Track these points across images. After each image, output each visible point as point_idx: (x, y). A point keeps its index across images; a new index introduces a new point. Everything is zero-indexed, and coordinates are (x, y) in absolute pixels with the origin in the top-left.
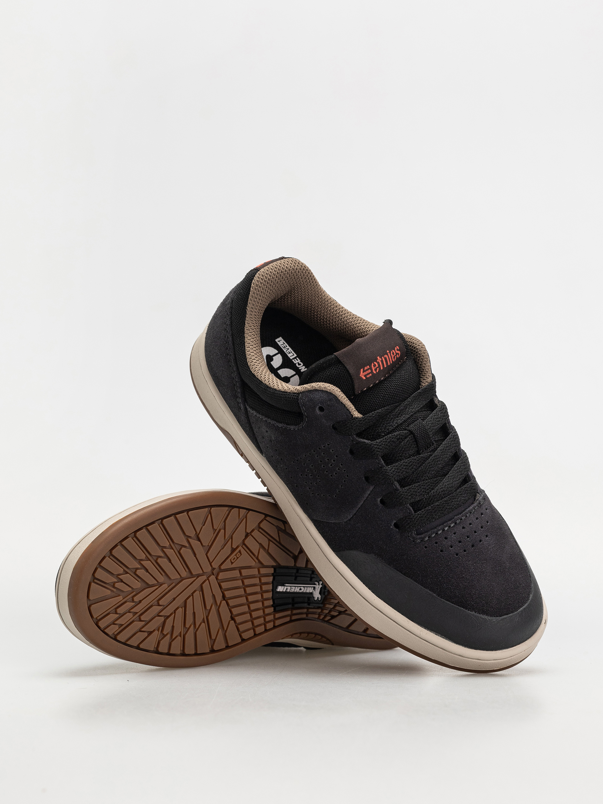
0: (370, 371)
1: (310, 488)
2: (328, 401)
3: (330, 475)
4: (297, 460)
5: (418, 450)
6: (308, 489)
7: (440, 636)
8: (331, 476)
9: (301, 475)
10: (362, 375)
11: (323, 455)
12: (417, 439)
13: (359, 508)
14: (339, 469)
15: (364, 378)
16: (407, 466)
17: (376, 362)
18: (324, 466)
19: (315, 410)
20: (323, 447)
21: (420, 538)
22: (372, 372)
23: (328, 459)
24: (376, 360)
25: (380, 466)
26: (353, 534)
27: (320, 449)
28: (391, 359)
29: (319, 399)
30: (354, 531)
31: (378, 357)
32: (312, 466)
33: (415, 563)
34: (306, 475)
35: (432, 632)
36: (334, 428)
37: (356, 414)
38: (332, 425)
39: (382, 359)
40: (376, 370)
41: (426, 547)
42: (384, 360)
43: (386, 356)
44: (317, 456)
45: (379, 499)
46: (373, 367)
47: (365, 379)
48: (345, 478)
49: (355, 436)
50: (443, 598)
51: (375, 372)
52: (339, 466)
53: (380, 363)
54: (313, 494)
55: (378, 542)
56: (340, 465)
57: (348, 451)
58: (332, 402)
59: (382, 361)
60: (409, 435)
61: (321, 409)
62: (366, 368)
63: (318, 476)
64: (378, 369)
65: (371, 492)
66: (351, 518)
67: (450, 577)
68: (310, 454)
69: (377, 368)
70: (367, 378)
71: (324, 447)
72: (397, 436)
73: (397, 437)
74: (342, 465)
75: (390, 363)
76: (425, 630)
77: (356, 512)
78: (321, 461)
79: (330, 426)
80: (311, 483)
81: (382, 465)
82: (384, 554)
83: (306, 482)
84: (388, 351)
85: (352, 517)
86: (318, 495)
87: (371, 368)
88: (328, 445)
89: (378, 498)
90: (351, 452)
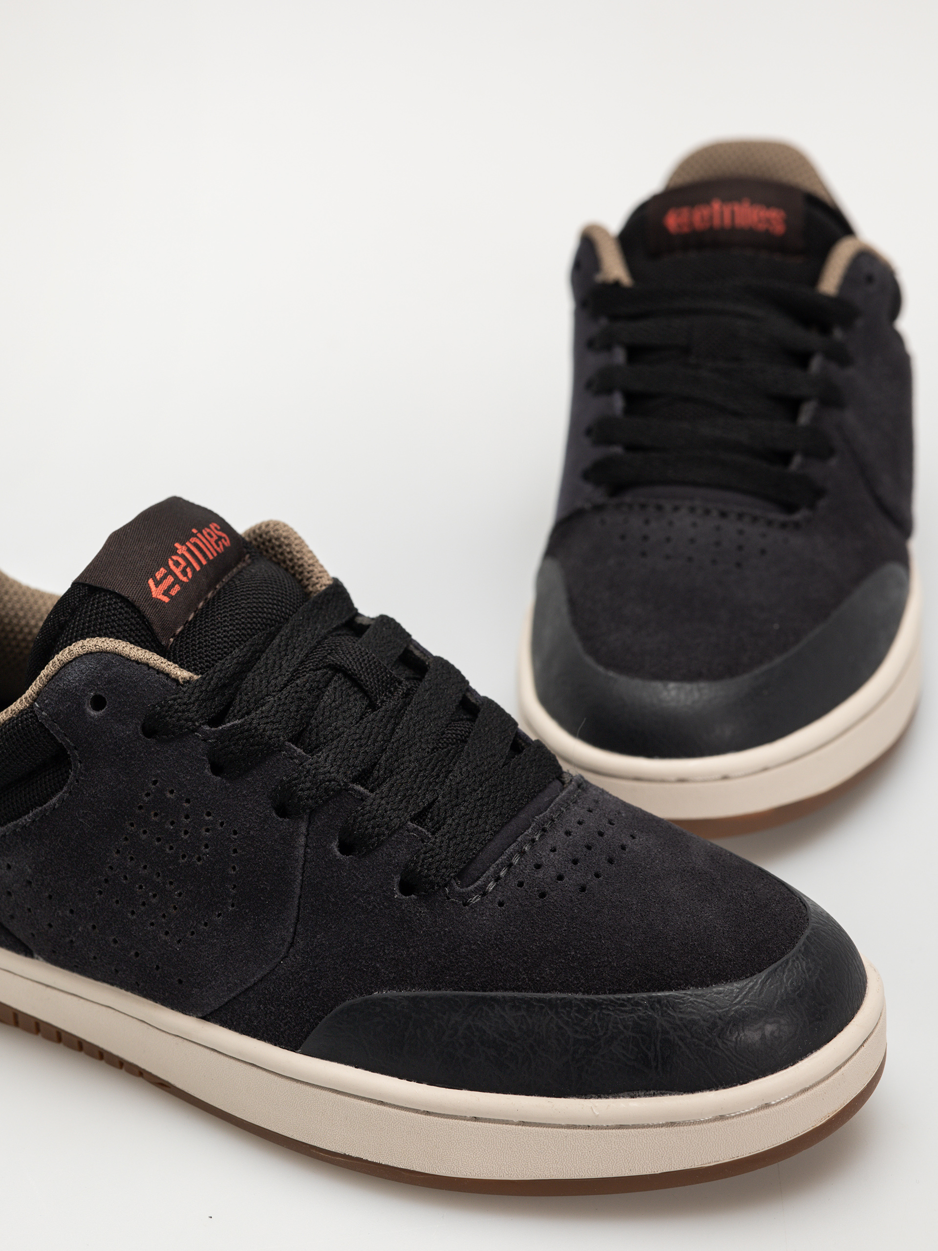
0: (170, 579)
1: (167, 933)
2: (103, 672)
3: (195, 859)
4: (106, 881)
5: (371, 701)
6: (165, 938)
7: (645, 1096)
8: (199, 859)
9: (133, 913)
10: (157, 592)
11: (156, 819)
12: (356, 675)
13: (300, 897)
14: (207, 830)
15: (166, 599)
16: (360, 738)
17: (177, 554)
18: (171, 848)
19: (84, 711)
20: (146, 799)
21: (475, 892)
22: (177, 581)
23: (172, 823)
24: (174, 552)
25: (297, 761)
26: (315, 971)
27: (140, 808)
28: (212, 549)
29: (80, 680)
30: (314, 962)
31: (177, 545)
32: (145, 867)
33: (495, 949)
34: (144, 904)
35: (619, 1097)
36: (149, 731)
37: (183, 674)
38: (139, 727)
39: (187, 546)
40: (184, 572)
41: (501, 904)
42: (193, 548)
43: (193, 540)
44: (145, 832)
45: (334, 846)
46: (173, 567)
47: (168, 603)
48: (232, 842)
49: (207, 728)
50: (602, 994)
51: (185, 579)
52: (204, 820)
53: (188, 556)
54: (179, 941)
55: (384, 951)
56: (207, 818)
57: (208, 772)
58: (115, 670)
59: (189, 550)
60: (334, 676)
61: (98, 703)
62: (158, 576)
63: (171, 883)
64: (188, 570)
65: (306, 837)
66: (293, 938)
67: (593, 939)
68: (126, 839)
69: (185, 568)
70: (171, 597)
71: (148, 795)
72: (304, 686)
73: (305, 689)
74: (209, 814)
75: (212, 554)
76: (599, 1100)
77: (298, 913)
78: (159, 840)
79: (137, 733)
80: (164, 916)
81: (300, 756)
82: (412, 969)
83: (152, 924)
84: (194, 531)
85: (295, 933)
86: (193, 933)
87: (170, 572)
88: (155, 783)
89: (332, 843)
90: (217, 769)
